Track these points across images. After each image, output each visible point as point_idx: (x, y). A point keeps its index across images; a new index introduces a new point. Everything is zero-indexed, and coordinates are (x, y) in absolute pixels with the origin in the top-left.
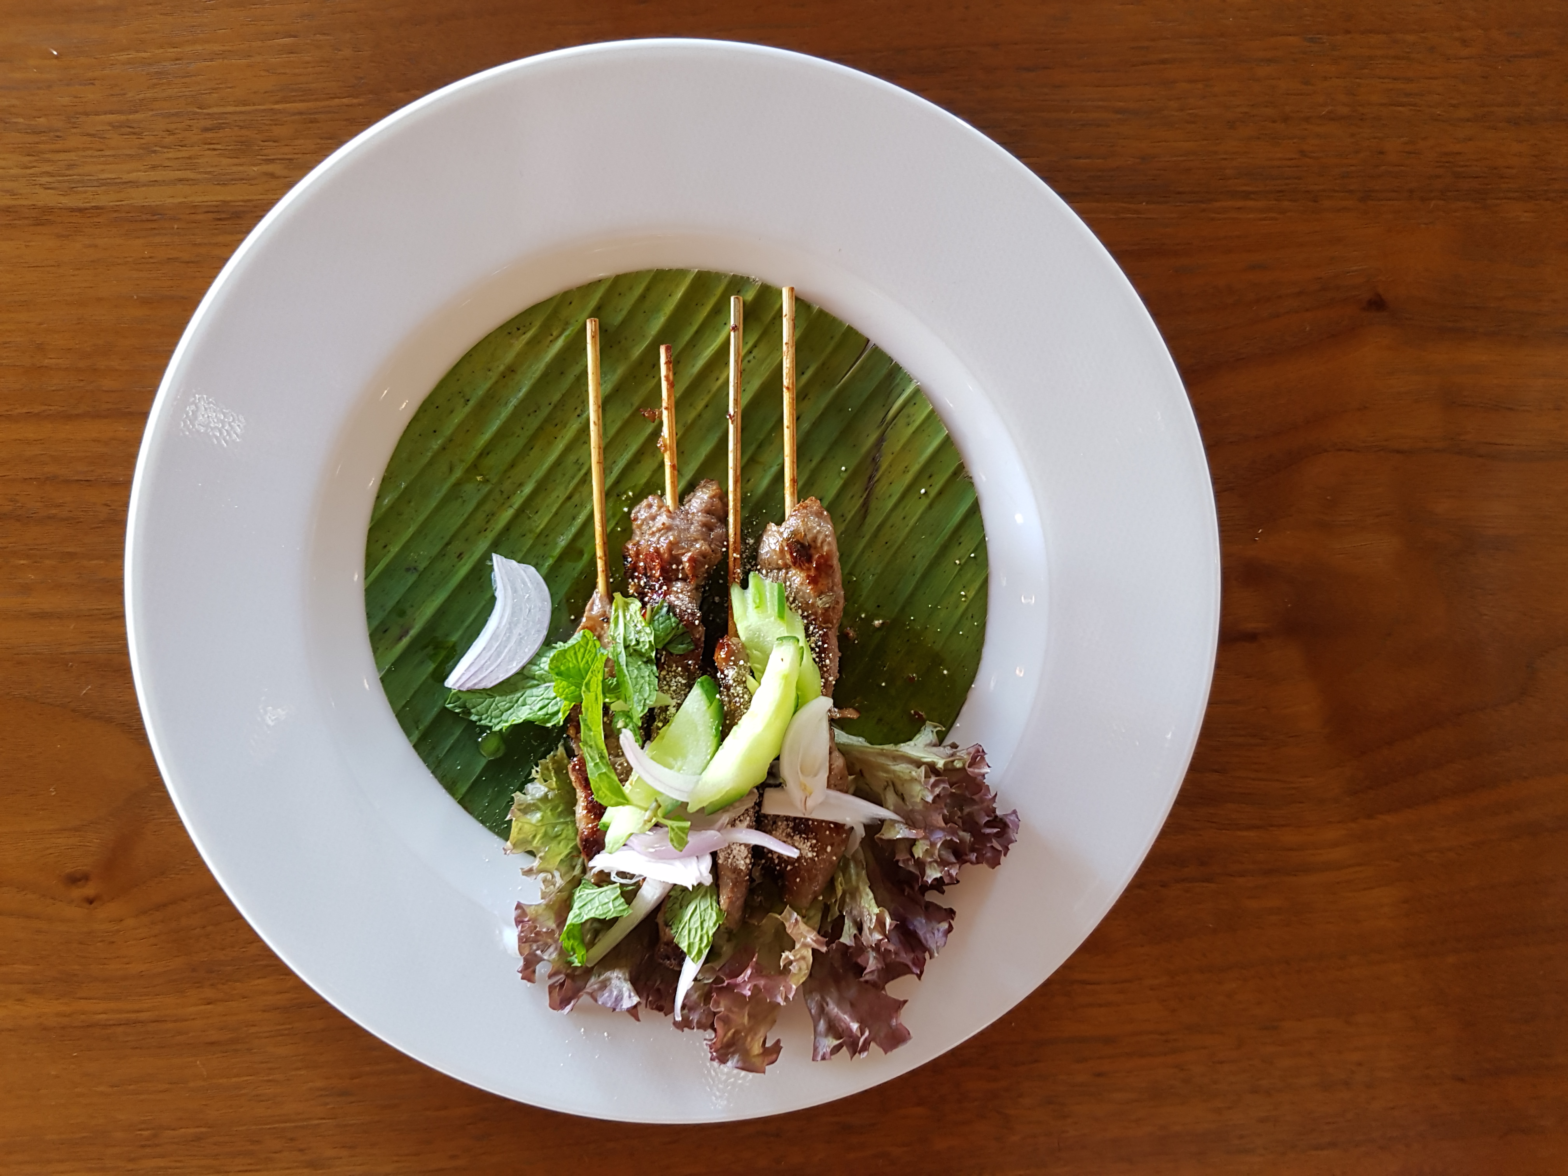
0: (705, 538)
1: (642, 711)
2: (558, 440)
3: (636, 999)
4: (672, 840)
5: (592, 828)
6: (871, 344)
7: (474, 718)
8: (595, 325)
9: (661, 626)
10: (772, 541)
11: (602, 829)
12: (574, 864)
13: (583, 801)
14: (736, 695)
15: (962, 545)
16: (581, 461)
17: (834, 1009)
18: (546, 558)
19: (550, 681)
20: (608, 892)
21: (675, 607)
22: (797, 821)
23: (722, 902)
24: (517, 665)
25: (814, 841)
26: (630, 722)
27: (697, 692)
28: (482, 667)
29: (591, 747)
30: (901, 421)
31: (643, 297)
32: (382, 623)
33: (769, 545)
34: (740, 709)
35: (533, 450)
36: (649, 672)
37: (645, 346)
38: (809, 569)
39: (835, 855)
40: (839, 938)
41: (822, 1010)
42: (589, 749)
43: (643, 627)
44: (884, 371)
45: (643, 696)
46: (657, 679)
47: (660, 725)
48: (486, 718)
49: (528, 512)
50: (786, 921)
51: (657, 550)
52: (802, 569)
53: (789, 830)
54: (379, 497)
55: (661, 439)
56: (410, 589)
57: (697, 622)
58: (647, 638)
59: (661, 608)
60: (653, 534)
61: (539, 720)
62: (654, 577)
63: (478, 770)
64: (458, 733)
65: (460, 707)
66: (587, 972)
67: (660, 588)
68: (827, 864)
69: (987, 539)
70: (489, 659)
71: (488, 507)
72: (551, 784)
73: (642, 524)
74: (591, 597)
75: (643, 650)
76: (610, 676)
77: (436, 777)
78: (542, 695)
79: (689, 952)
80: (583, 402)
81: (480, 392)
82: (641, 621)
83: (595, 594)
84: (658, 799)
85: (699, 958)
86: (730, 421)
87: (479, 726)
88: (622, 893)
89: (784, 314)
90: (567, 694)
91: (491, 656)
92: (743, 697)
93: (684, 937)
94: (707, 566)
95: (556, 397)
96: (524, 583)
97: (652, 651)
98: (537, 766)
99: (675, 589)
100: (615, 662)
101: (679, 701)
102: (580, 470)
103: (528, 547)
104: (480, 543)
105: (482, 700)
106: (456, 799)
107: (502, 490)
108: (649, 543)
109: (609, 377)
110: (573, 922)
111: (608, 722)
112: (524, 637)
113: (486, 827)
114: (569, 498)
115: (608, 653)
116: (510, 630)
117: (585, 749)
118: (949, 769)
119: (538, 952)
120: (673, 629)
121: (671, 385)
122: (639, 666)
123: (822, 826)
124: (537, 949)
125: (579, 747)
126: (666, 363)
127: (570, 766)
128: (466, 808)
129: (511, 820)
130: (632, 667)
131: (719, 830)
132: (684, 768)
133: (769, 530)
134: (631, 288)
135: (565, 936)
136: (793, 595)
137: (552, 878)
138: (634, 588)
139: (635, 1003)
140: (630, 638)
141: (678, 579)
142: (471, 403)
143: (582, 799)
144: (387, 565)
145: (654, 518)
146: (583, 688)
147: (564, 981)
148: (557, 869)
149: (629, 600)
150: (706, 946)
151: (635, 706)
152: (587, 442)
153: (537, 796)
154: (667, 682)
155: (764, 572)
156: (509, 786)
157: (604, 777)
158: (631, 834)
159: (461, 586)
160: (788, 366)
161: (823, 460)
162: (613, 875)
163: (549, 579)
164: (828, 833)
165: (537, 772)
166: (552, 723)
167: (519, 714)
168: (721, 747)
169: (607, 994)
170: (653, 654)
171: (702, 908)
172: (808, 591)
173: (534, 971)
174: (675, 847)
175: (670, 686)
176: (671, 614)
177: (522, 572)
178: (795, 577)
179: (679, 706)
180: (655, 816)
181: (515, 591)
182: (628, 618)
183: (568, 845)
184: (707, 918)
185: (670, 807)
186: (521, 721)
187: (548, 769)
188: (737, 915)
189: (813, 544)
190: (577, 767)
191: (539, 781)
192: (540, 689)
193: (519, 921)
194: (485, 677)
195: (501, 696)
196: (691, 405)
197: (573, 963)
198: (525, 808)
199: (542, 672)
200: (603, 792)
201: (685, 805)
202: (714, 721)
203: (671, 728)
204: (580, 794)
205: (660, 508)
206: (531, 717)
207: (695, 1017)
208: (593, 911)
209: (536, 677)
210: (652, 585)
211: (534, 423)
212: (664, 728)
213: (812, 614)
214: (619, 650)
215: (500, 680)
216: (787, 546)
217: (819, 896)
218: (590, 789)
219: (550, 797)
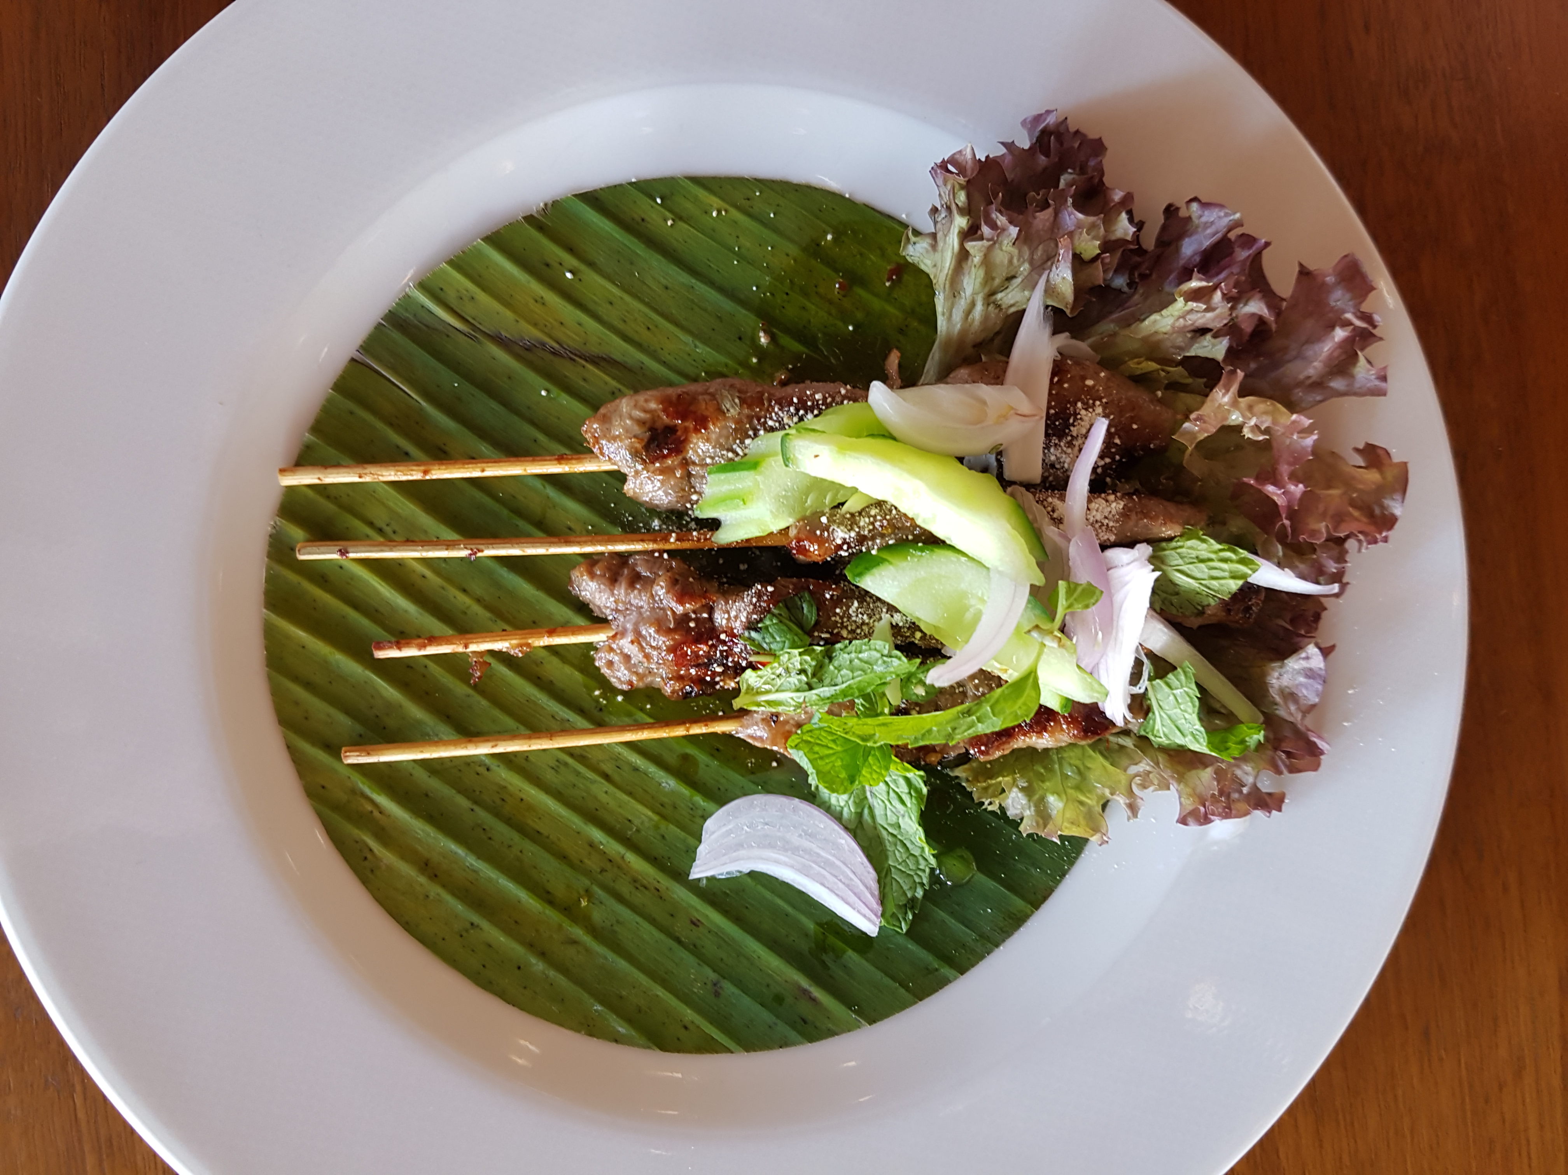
0: (648, 583)
1: (900, 659)
2: (524, 797)
3: (1312, 650)
4: (1087, 606)
5: (1068, 723)
6: (357, 356)
7: (920, 893)
8: (350, 751)
9: (778, 639)
10: (649, 487)
11: (1069, 710)
12: (1116, 747)
13: (1031, 738)
14: (871, 527)
15: (646, 217)
16: (553, 763)
17: (1315, 367)
18: (693, 804)
19: (864, 791)
20: (1159, 697)
21: (749, 621)
22: (1050, 431)
23: (1170, 533)
24: (843, 838)
25: (1079, 405)
26: (916, 678)
27: (872, 583)
28: (848, 886)
29: (954, 729)
30: (469, 310)
31: (308, 685)
32: (793, 1025)
33: (656, 491)
34: (891, 519)
35: (542, 831)
36: (844, 655)
37: (379, 680)
38: (686, 430)
39: (1098, 374)
40: (1218, 363)
41: (1318, 385)
42: (957, 731)
43: (780, 665)
44: (396, 335)
45: (877, 660)
46: (854, 642)
47: (918, 635)
48: (920, 877)
49: (629, 833)
50: (1195, 438)
51: (671, 650)
52: (686, 441)
53: (1062, 444)
54: (617, 1040)
55: (512, 653)
56: (745, 990)
57: (770, 589)
58: (794, 658)
59: (750, 639)
60: (647, 656)
61: (919, 804)
62: (709, 652)
63: (991, 884)
64: (941, 915)
65: (906, 913)
66: (1271, 722)
67: (724, 643)
68: (1112, 384)
69: (634, 180)
70: (836, 877)
71: (625, 889)
72: (1007, 783)
73: (637, 673)
74: (744, 741)
75: (814, 663)
76: (853, 709)
77: (1004, 941)
78: (883, 802)
79: (1244, 576)
80: (468, 764)
81: (459, 907)
82: (772, 669)
83: (740, 735)
84: (1027, 628)
85: (1252, 562)
86: (479, 554)
87: (931, 886)
88: (1161, 678)
89: (317, 481)
90: (880, 768)
91: (831, 874)
92: (875, 517)
93: (1222, 585)
94: (691, 579)
95: (463, 802)
96: (730, 832)
97: (814, 650)
98: (983, 803)
99: (724, 622)
100: (832, 702)
101: (884, 610)
102: (566, 764)
103: (679, 831)
104: (675, 896)
105: (894, 883)
106: (1033, 912)
107: (599, 870)
108: (661, 661)
109: (428, 729)
110: (1205, 744)
111: (917, 709)
112: (803, 831)
113: (1069, 869)
114: (606, 777)
115: (819, 713)
116: (795, 850)
117: (958, 737)
118: (967, 211)
119: (1245, 790)
120: (781, 622)
121: (433, 640)
122: (835, 668)
123: (1057, 394)
124: (1241, 792)
125: (954, 746)
126: (399, 649)
127: (982, 758)
128: (1045, 898)
129: (1061, 837)
130: (837, 677)
131: (1069, 541)
132: (980, 594)
133: (635, 492)
134: (297, 703)
135: (1224, 753)
136: (725, 452)
137: (1140, 776)
138: (728, 681)
139: (1316, 650)
140: (796, 682)
141: (711, 619)
142: (476, 918)
143: (1027, 740)
144: (711, 1023)
145: (627, 658)
146: (870, 744)
147: (1284, 752)
148: (1125, 770)
149: (744, 688)
150: (1234, 552)
151: (892, 669)
152: (525, 756)
153: (1024, 802)
154: (858, 627)
155: (694, 497)
156: (1012, 841)
157: (998, 708)
158: (1079, 667)
159: (738, 920)
160: (393, 473)
161: (533, 423)
162: (1136, 690)
163: (721, 799)
164: (1066, 385)
165: (990, 803)
166: (922, 785)
167: (911, 831)
168: (948, 542)
169: (1305, 692)
170: (818, 649)
171: (1180, 561)
172: (717, 430)
173: (1270, 794)
174: (1097, 601)
175: (863, 623)
176: (760, 625)
177: (713, 837)
178: (700, 451)
179: (892, 609)
180: (1052, 633)
181: (740, 846)
182: (767, 687)
183: (1090, 757)
184: (1194, 554)
185: (1038, 612)
186: (920, 829)
187: (986, 789)
188: (1188, 512)
189: (648, 425)
190: (983, 748)
191: (1004, 800)
192: (875, 804)
193: (1205, 820)
194: (861, 881)
195: (887, 858)
196: (465, 613)
197: (1259, 741)
198: (1043, 818)
199: (850, 802)
200: (1020, 708)
201: (1035, 590)
202: (913, 556)
203: (922, 617)
204: (1021, 742)
205: (611, 650)
206: (915, 815)
207: (1332, 567)
208: (1187, 716)
209: (859, 810)
210: (721, 654)
211: (502, 831)
212: (922, 628)
213: (751, 423)
214: (815, 697)
215: (865, 860)
216: (653, 463)
217: (1156, 396)
218: (1013, 728)
219: (1025, 785)
